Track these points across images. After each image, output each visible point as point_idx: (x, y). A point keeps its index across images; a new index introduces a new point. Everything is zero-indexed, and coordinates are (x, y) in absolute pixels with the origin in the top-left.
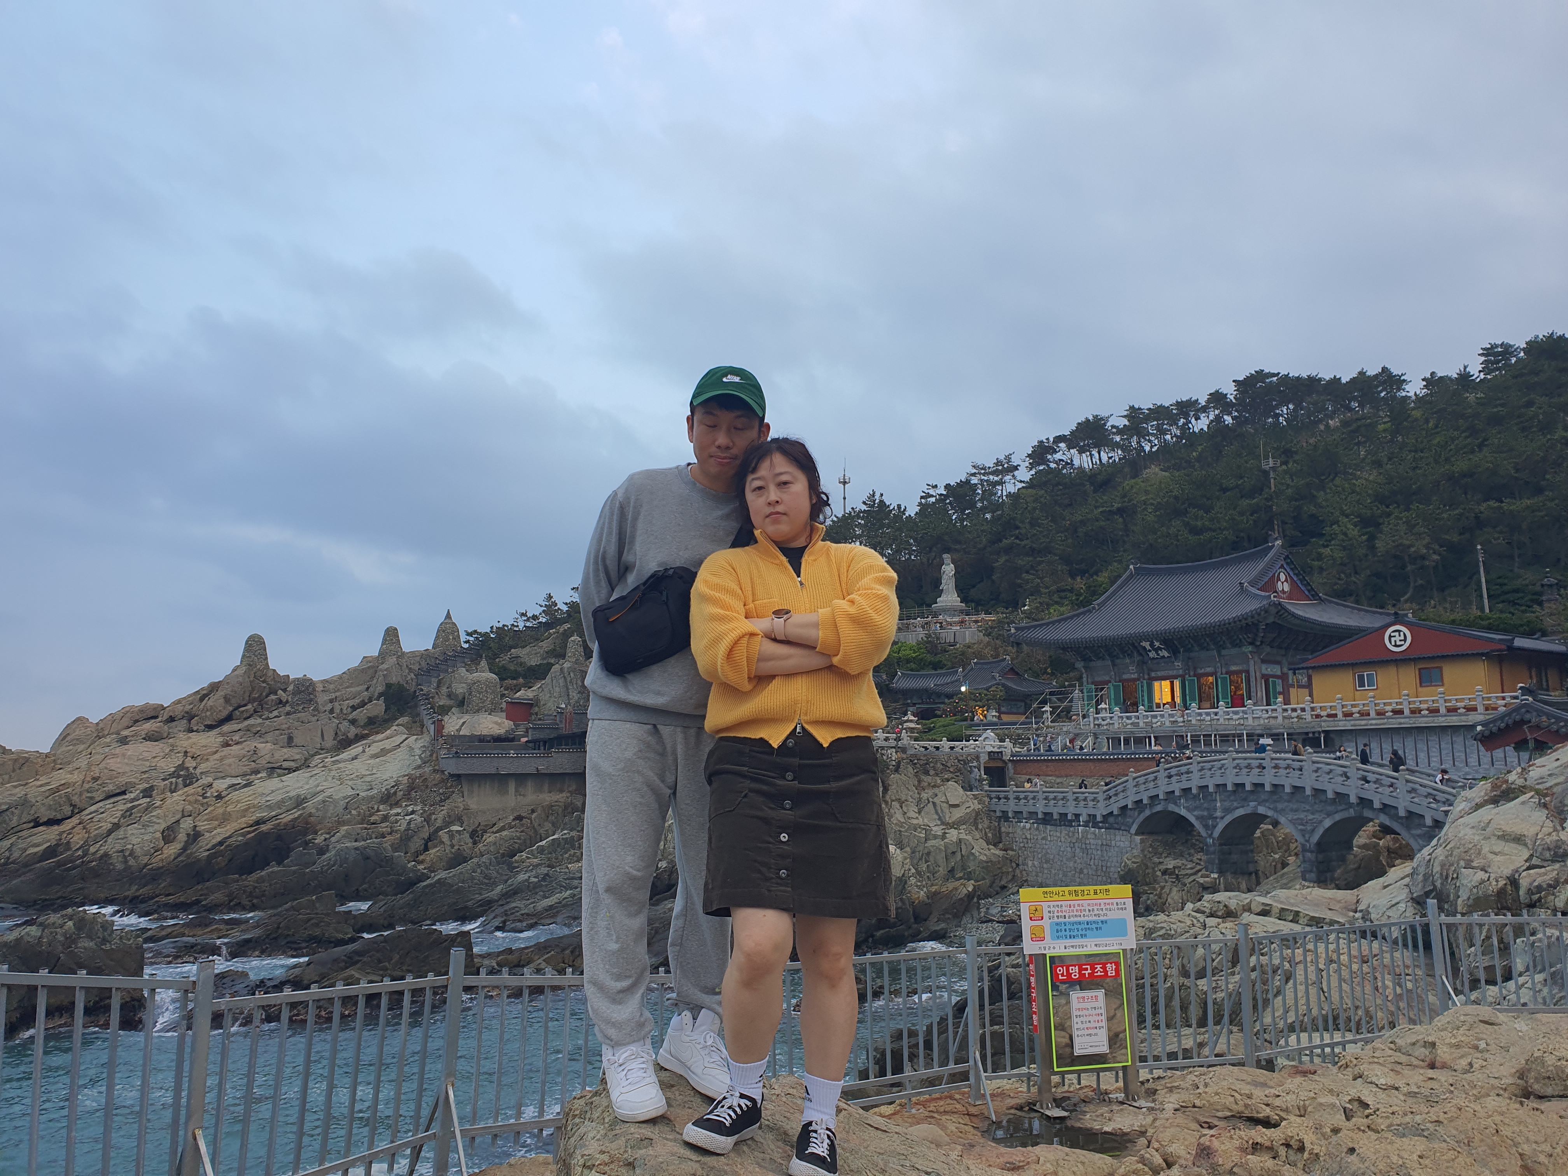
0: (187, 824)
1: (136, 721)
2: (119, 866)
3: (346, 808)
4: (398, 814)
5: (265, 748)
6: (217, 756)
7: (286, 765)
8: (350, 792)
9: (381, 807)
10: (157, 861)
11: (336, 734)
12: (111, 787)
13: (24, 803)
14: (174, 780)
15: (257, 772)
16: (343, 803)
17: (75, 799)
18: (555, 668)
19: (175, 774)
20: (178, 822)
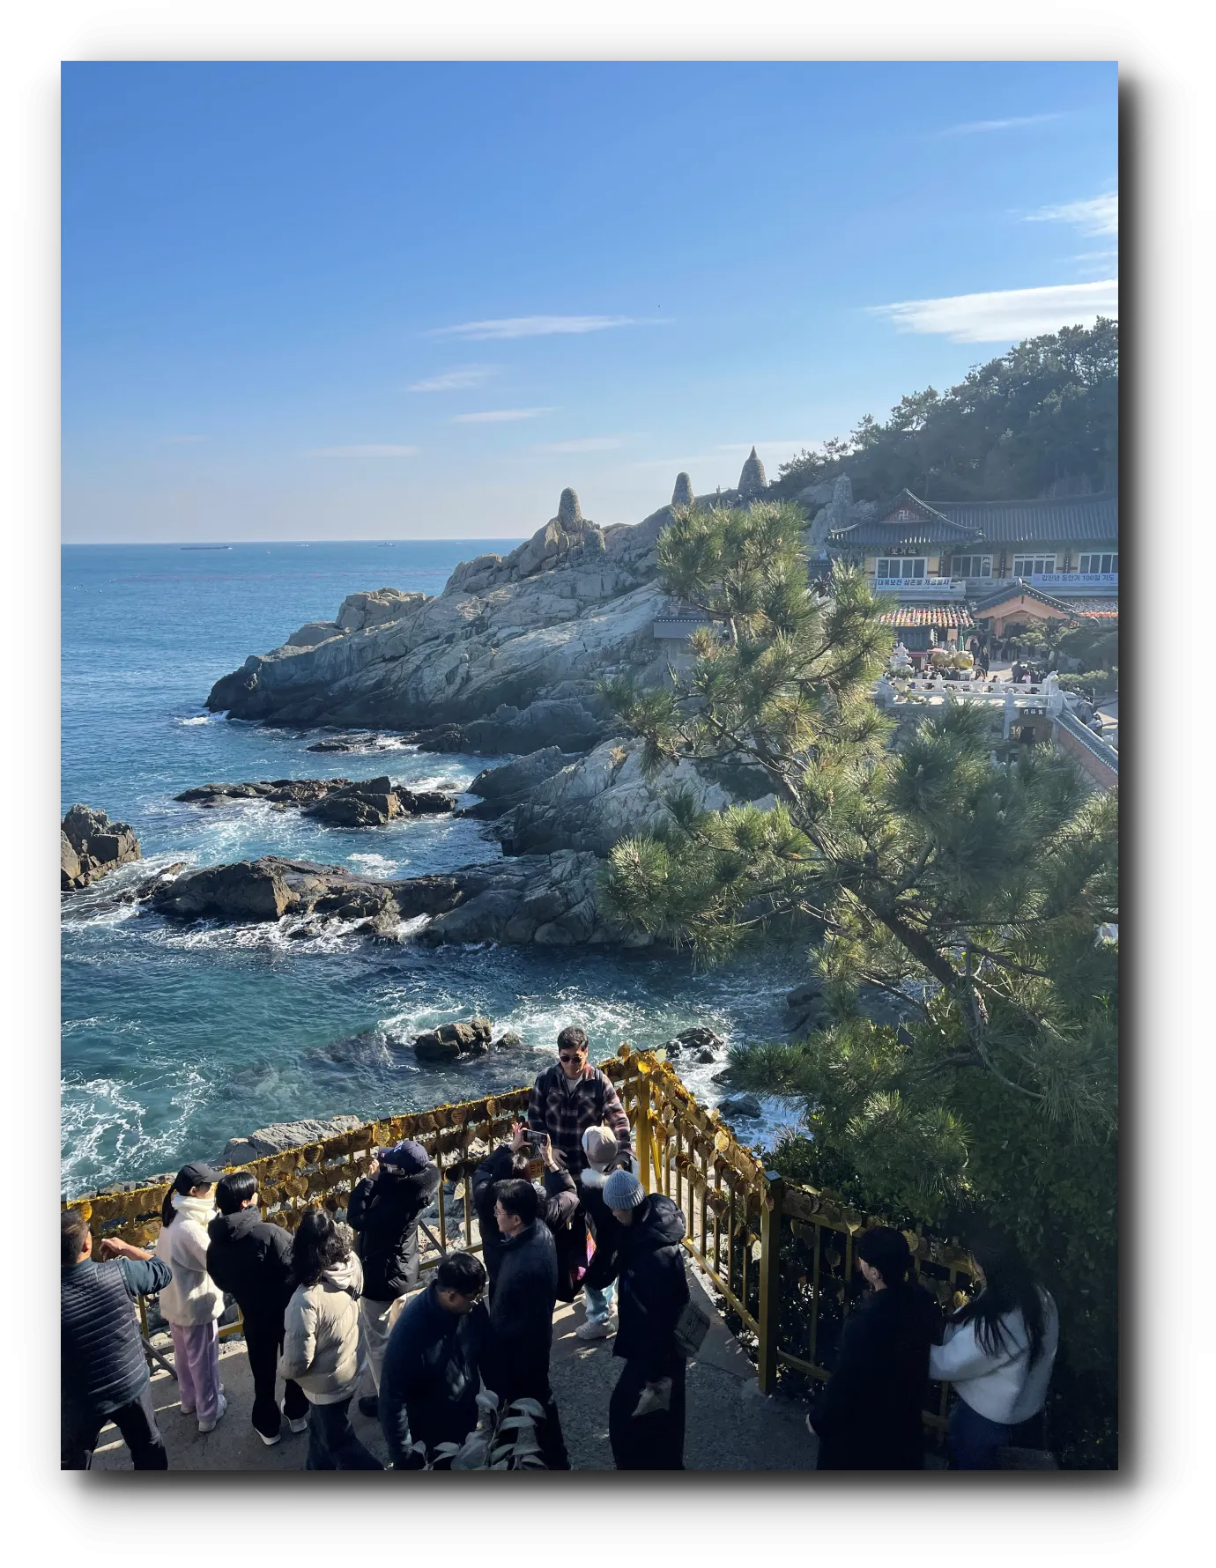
0: (462, 670)
1: (478, 571)
2: (413, 701)
3: (574, 663)
4: (611, 672)
5: (546, 599)
6: (508, 607)
7: (561, 615)
8: (581, 648)
9: (603, 663)
10: (439, 698)
11: (617, 583)
12: (428, 634)
13: (374, 643)
14: (469, 629)
15: (534, 622)
16: (571, 660)
17: (407, 642)
18: (821, 512)
19: (471, 624)
20: (457, 667)
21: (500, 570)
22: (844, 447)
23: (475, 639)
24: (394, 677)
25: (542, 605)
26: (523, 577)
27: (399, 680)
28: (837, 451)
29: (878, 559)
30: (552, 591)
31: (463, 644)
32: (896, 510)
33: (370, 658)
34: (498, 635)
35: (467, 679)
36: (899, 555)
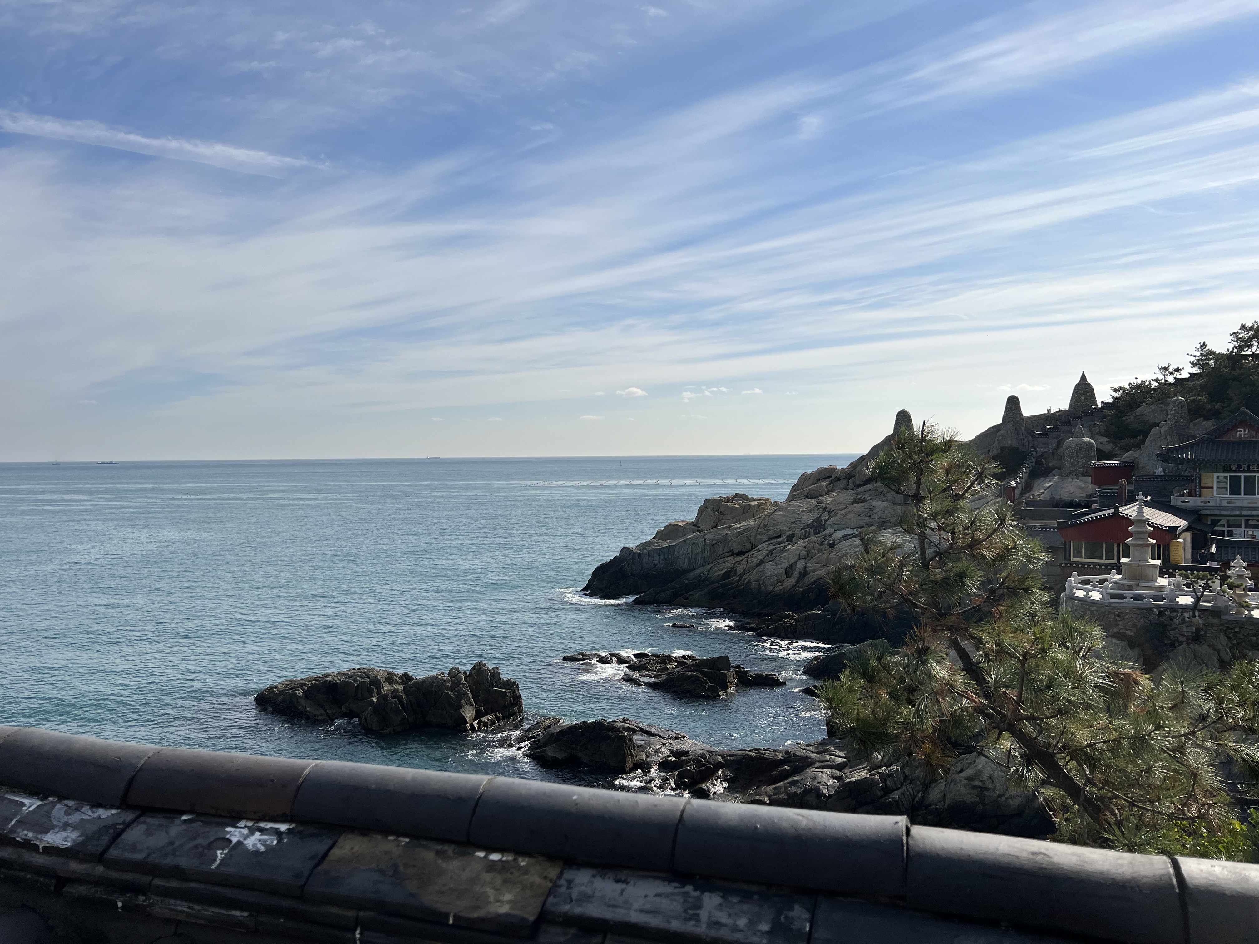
0: (800, 566)
1: (818, 480)
2: (755, 591)
5: (880, 505)
6: (844, 512)
10: (778, 589)
12: (771, 533)
13: (725, 539)
14: (807, 530)
17: (752, 539)
18: (1154, 431)
19: (810, 526)
20: (796, 563)
21: (838, 479)
22: (1177, 370)
23: (813, 538)
24: (740, 569)
25: (876, 510)
26: (859, 486)
27: (744, 573)
28: (1171, 373)
29: (1216, 474)
30: (884, 498)
31: (801, 543)
32: (1234, 428)
33: (720, 552)
34: (834, 535)
35: (804, 573)
36: (1239, 471)
